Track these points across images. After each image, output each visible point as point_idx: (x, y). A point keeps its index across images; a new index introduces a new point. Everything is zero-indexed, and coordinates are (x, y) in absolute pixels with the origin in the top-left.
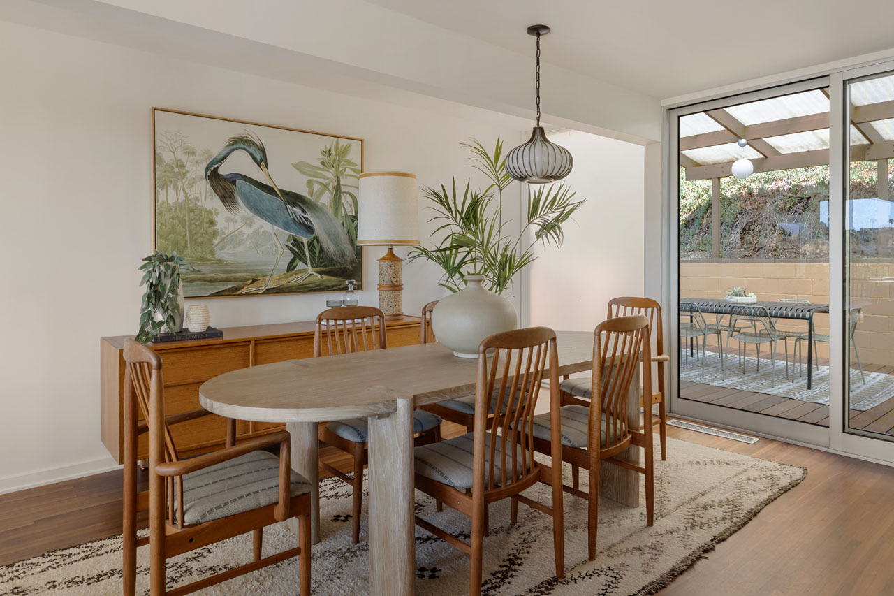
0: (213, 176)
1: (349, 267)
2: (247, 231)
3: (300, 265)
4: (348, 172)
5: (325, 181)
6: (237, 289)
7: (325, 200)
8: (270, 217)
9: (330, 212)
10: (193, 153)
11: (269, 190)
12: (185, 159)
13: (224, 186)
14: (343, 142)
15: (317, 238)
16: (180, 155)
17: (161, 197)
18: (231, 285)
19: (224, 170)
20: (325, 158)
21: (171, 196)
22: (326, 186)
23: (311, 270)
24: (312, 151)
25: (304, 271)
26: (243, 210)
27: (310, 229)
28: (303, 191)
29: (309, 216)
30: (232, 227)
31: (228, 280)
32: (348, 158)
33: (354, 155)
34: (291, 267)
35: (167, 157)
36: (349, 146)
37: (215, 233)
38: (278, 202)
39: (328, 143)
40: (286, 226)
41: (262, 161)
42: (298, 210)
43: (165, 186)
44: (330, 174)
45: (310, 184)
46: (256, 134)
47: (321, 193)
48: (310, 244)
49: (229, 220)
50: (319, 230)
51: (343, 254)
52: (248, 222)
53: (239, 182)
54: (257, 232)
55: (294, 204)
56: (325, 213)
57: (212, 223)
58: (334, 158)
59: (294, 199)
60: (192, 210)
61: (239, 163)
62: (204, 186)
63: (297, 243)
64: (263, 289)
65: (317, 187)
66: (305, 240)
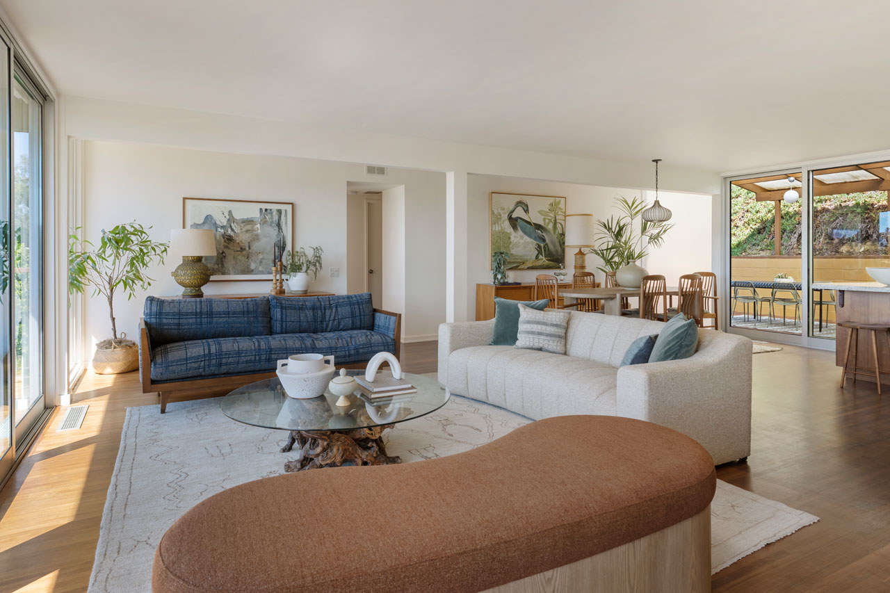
0: (510, 218)
1: (560, 257)
2: (521, 241)
3: (540, 257)
4: (560, 213)
5: (550, 218)
6: (518, 266)
7: (550, 227)
8: (530, 236)
9: (552, 232)
10: (504, 210)
11: (529, 223)
12: (501, 212)
13: (514, 222)
14: (558, 199)
15: (547, 244)
16: (500, 211)
17: (494, 229)
18: (515, 265)
19: (514, 216)
20: (550, 207)
21: (497, 228)
22: (550, 220)
23: (544, 259)
24: (545, 204)
25: (542, 259)
26: (520, 232)
27: (544, 240)
28: (542, 223)
29: (544, 234)
30: (516, 240)
31: (514, 263)
32: (560, 206)
33: (562, 205)
34: (537, 257)
35: (496, 212)
36: (560, 201)
37: (511, 242)
38: (532, 228)
39: (551, 200)
40: (535, 239)
41: (526, 211)
42: (539, 232)
43: (495, 224)
44: (552, 215)
45: (544, 219)
46: (526, 199)
47: (548, 224)
48: (544, 247)
49: (515, 237)
50: (548, 241)
51: (557, 251)
52: (522, 238)
53: (519, 220)
54: (525, 242)
55: (538, 229)
56: (550, 232)
57: (510, 238)
58: (554, 207)
59: (538, 227)
60: (503, 233)
61: (519, 213)
62: (507, 222)
63: (539, 247)
64: (527, 267)
65: (547, 221)
66: (542, 245)
